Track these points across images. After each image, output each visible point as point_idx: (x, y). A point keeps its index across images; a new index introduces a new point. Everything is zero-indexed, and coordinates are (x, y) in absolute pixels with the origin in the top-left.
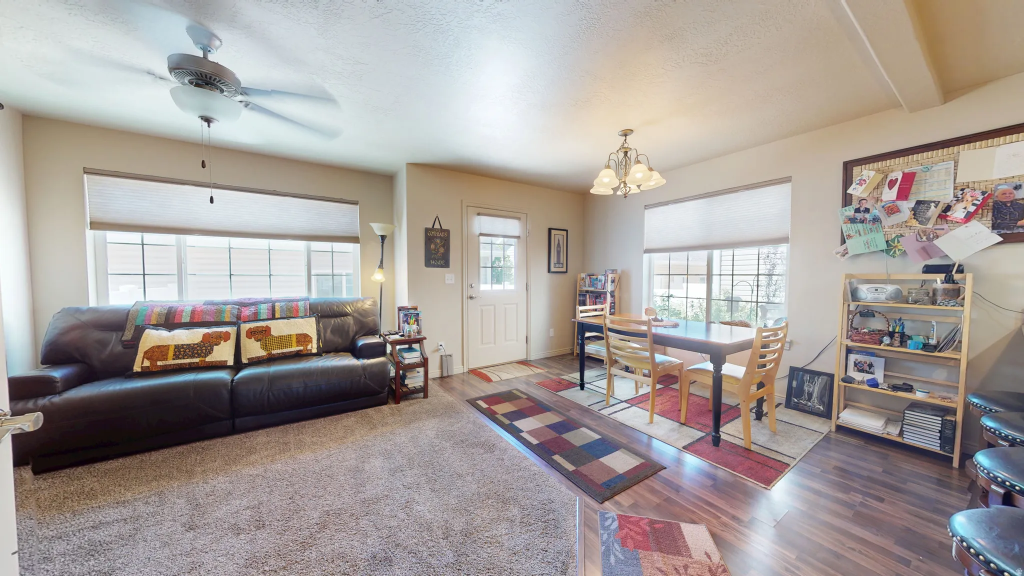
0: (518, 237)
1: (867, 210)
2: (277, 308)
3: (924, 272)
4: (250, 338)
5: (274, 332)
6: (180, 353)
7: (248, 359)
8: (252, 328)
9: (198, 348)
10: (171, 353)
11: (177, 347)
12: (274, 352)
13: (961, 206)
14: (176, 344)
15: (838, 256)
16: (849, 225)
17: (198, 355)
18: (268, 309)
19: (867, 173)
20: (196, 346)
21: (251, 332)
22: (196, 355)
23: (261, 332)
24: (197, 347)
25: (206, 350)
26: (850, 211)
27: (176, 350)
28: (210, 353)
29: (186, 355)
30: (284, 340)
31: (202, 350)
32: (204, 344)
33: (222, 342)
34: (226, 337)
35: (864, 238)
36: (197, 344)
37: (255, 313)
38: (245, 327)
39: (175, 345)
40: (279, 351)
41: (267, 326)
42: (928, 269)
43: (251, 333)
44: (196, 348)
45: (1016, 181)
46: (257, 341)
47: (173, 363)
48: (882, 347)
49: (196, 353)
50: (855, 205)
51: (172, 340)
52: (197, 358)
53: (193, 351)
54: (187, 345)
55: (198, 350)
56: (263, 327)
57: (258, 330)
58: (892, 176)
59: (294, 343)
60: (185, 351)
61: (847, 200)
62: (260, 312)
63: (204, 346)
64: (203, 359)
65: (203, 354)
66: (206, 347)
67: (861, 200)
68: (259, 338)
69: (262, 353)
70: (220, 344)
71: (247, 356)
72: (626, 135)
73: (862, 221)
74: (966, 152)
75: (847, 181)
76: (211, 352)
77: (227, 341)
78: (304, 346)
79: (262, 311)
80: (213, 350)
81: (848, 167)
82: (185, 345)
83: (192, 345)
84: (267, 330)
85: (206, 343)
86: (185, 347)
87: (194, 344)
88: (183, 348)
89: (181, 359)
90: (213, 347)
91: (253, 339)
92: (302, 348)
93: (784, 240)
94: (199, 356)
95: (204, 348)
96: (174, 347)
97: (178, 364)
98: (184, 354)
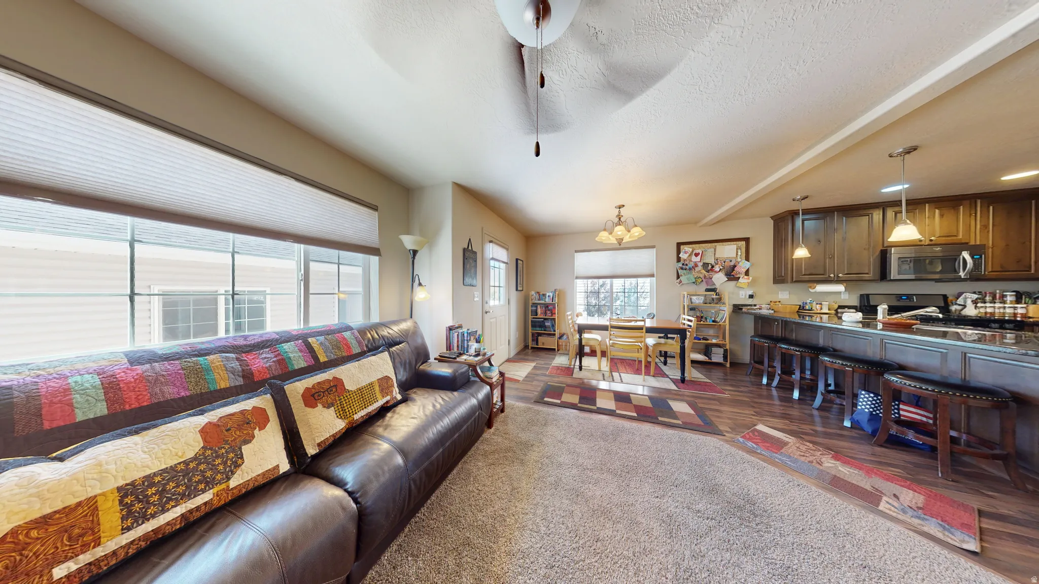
0: (506, 263)
1: (687, 265)
2: (316, 346)
3: (706, 291)
4: (313, 406)
5: (350, 386)
6: (148, 502)
7: (319, 445)
8: (311, 387)
9: (202, 467)
10: (110, 516)
11: (124, 492)
12: (356, 417)
13: (717, 266)
14: (121, 483)
15: (677, 284)
16: (681, 270)
17: (207, 483)
18: (301, 351)
19: (688, 249)
20: (192, 465)
21: (313, 395)
22: (202, 486)
23: (329, 391)
24: (198, 465)
25: (225, 463)
26: (680, 265)
27: (128, 500)
28: (237, 466)
29: (170, 499)
30: (365, 394)
31: (214, 468)
32: (216, 452)
33: (256, 432)
34: (258, 419)
35: (686, 276)
36: (195, 458)
37: (278, 361)
38: (295, 389)
39: (119, 489)
40: (363, 413)
41: (334, 378)
42: (707, 290)
43: (312, 398)
44: (195, 469)
45: (730, 259)
46: (328, 407)
47: (124, 543)
48: (702, 323)
49: (199, 482)
50: (682, 262)
51: (101, 480)
52: (204, 491)
53: (190, 480)
54: (164, 471)
55: (203, 472)
56: (328, 381)
57: (323, 388)
58: (697, 251)
59: (378, 395)
60: (161, 493)
61: (679, 259)
62: (290, 358)
63: (217, 457)
64: (224, 486)
65: (219, 477)
66: (222, 456)
67: (685, 260)
68: (330, 401)
69: (340, 425)
70: (253, 437)
71: (314, 440)
72: (620, 208)
73: (686, 269)
74: (719, 246)
75: (679, 252)
76: (240, 461)
77: (265, 427)
78: (389, 393)
79: (291, 355)
80: (242, 458)
81: (679, 245)
82: (155, 474)
83: (182, 467)
84: (337, 385)
85: (220, 448)
86: (157, 479)
87: (186, 463)
88: (152, 484)
89: (153, 516)
90: (240, 449)
91: (320, 406)
92: (388, 398)
93: (652, 276)
94: (209, 483)
95: (218, 461)
96: (116, 496)
97: (145, 537)
98: (160, 499)
